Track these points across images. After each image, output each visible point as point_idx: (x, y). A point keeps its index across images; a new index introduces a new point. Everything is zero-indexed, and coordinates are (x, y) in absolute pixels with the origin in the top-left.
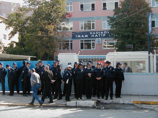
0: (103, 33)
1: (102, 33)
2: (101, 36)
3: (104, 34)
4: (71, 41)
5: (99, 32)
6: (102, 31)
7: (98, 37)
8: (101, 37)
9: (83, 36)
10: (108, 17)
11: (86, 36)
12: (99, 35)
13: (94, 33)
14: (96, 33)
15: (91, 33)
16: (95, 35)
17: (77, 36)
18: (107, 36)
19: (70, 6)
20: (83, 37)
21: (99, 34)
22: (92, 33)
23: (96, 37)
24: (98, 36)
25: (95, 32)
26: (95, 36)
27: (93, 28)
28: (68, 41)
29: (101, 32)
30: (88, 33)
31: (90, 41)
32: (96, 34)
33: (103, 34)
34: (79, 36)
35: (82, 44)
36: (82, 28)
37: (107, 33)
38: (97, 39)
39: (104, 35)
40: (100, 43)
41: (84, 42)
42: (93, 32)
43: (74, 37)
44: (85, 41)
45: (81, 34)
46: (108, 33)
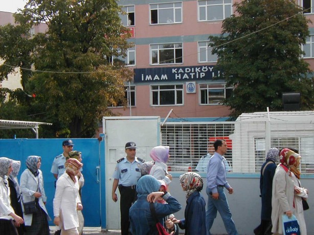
0: (201, 70)
1: (197, 70)
2: (195, 76)
3: (202, 72)
4: (133, 88)
5: (191, 68)
6: (198, 67)
7: (190, 79)
8: (195, 79)
9: (157, 77)
10: (211, 37)
11: (164, 77)
12: (192, 74)
13: (181, 70)
14: (184, 70)
15: (174, 71)
16: (182, 74)
17: (145, 78)
18: (208, 76)
20: (157, 80)
21: (191, 72)
22: (177, 71)
23: (186, 79)
24: (190, 76)
25: (184, 68)
26: (182, 77)
27: (179, 60)
29: (195, 67)
30: (168, 71)
31: (173, 87)
32: (185, 73)
33: (199, 73)
34: (149, 78)
35: (155, 94)
36: (155, 60)
37: (209, 70)
38: (187, 83)
39: (203, 75)
40: (194, 92)
41: (159, 90)
42: (178, 68)
43: (137, 79)
44: (162, 87)
45: (152, 71)
46: (211, 69)
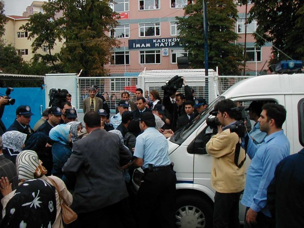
0: (172, 40)
1: (169, 40)
2: (168, 44)
3: (173, 42)
4: (127, 52)
5: (165, 39)
6: (170, 39)
7: (165, 47)
8: (168, 46)
9: (143, 45)
10: (177, 18)
11: (148, 45)
12: (166, 43)
13: (159, 41)
14: (161, 41)
15: (154, 41)
16: (160, 44)
17: (135, 46)
18: (177, 45)
19: (125, 3)
20: (143, 47)
21: (165, 42)
22: (157, 41)
23: (162, 47)
24: (165, 45)
25: (161, 39)
26: (160, 45)
27: (158, 34)
28: (123, 53)
29: (168, 39)
30: (150, 41)
31: (154, 52)
32: (161, 42)
33: (171, 43)
34: (138, 45)
35: (142, 57)
36: (142, 34)
37: (177, 40)
38: (163, 49)
39: (173, 44)
40: (168, 55)
41: (145, 54)
42: (157, 39)
43: (131, 47)
44: (147, 52)
45: (140, 42)
46: (179, 40)
